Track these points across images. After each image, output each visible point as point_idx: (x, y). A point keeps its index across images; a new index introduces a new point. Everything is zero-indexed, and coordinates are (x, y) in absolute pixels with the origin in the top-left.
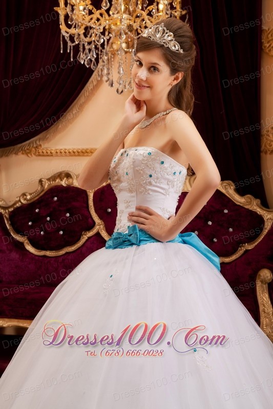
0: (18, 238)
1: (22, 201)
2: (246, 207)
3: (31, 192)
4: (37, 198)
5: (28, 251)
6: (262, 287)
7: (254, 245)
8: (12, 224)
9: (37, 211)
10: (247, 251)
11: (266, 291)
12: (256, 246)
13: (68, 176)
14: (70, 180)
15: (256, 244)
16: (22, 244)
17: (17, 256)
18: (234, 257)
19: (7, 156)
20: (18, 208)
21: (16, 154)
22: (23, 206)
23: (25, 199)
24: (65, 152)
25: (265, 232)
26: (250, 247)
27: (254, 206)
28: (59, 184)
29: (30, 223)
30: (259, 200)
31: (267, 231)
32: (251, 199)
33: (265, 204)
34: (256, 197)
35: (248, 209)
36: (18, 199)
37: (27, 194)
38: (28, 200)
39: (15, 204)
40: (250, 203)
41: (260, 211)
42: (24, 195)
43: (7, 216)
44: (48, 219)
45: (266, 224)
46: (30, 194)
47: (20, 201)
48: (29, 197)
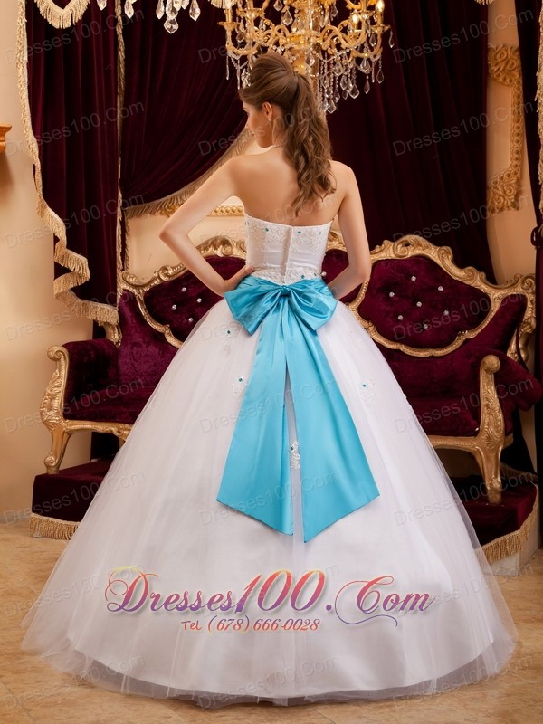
0: (157, 327)
1: (162, 277)
2: (467, 283)
3: (174, 265)
4: (183, 272)
5: (170, 344)
6: (487, 377)
7: (477, 333)
8: (149, 309)
9: (184, 289)
10: (467, 341)
11: (492, 382)
12: (479, 334)
13: (225, 243)
14: (228, 249)
15: (480, 330)
16: (162, 335)
17: (157, 350)
18: (450, 349)
19: (140, 216)
20: (156, 287)
21: (152, 213)
22: (163, 284)
23: (166, 275)
24: (222, 211)
25: (491, 316)
26: (470, 335)
27: (477, 281)
28: (213, 254)
29: (174, 307)
30: (484, 274)
31: (493, 314)
32: (472, 272)
33: (492, 279)
34: (480, 269)
35: (469, 286)
36: (156, 275)
37: (169, 268)
38: (169, 277)
39: (152, 281)
40: (472, 278)
41: (484, 288)
42: (165, 268)
43: (142, 299)
44: (199, 300)
45: (492, 304)
46: (173, 268)
47: (159, 277)
48: (171, 272)
